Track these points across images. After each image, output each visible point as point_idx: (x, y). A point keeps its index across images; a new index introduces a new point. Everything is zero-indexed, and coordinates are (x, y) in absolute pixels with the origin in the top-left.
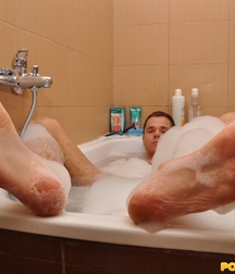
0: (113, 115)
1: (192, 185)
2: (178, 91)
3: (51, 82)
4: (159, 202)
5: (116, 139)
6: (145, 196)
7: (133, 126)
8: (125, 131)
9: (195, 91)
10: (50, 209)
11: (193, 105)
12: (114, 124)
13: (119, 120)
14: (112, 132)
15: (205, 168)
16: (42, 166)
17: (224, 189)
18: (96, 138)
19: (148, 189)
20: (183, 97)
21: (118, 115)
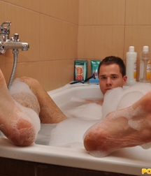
0: (77, 66)
1: (126, 128)
2: (132, 48)
3: (28, 47)
4: (104, 138)
5: (79, 86)
6: (95, 134)
7: (93, 76)
8: (87, 80)
9: (146, 48)
10: (25, 141)
11: (143, 60)
12: (78, 74)
13: (82, 71)
14: (76, 80)
15: (135, 118)
16: (21, 111)
17: (146, 132)
18: (62, 85)
19: (98, 130)
20: (136, 53)
21: (81, 67)
